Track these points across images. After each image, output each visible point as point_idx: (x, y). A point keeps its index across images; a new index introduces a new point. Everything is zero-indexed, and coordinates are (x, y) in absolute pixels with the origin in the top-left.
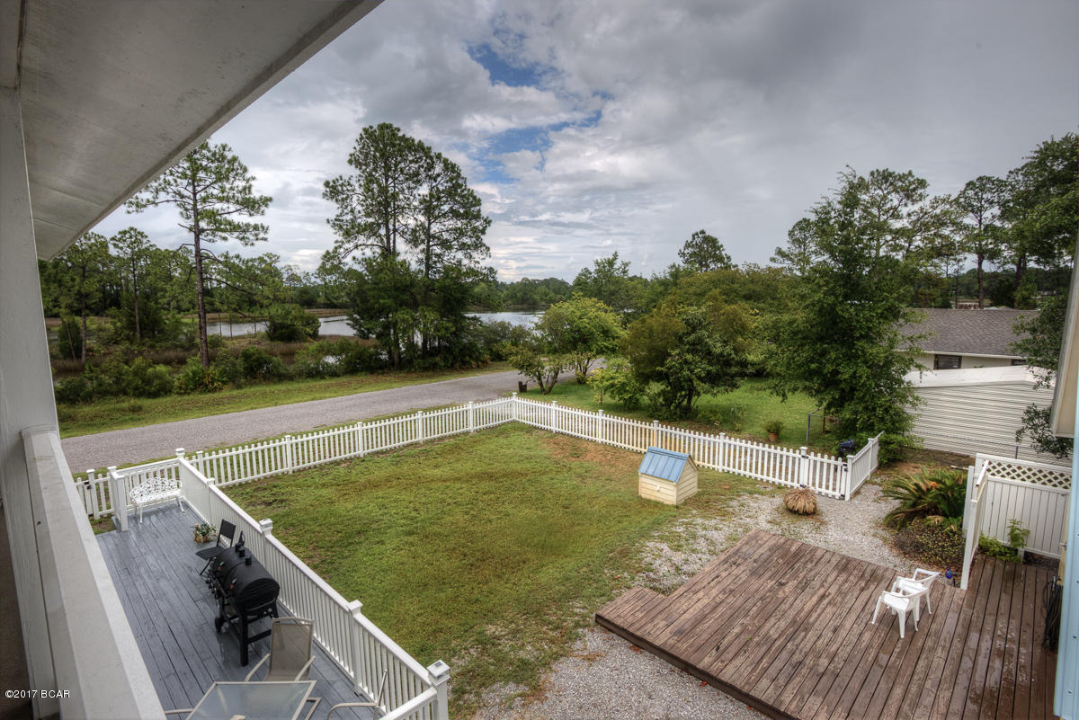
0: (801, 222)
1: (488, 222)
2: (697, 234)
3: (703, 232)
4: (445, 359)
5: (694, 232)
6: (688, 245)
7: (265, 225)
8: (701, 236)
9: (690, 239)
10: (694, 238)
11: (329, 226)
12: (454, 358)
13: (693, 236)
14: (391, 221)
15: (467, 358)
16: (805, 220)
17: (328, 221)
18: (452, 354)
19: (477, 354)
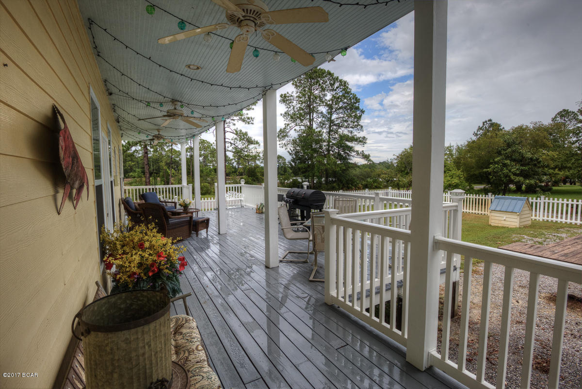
0: (561, 112)
1: (363, 112)
2: (486, 122)
3: (490, 120)
4: (339, 185)
5: (484, 121)
6: (480, 129)
7: (253, 117)
8: (488, 123)
9: (481, 125)
10: (484, 124)
11: (282, 117)
12: (343, 185)
13: (484, 123)
14: (312, 114)
15: (350, 185)
16: (564, 110)
17: (281, 114)
18: (342, 183)
19: (355, 183)
